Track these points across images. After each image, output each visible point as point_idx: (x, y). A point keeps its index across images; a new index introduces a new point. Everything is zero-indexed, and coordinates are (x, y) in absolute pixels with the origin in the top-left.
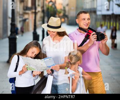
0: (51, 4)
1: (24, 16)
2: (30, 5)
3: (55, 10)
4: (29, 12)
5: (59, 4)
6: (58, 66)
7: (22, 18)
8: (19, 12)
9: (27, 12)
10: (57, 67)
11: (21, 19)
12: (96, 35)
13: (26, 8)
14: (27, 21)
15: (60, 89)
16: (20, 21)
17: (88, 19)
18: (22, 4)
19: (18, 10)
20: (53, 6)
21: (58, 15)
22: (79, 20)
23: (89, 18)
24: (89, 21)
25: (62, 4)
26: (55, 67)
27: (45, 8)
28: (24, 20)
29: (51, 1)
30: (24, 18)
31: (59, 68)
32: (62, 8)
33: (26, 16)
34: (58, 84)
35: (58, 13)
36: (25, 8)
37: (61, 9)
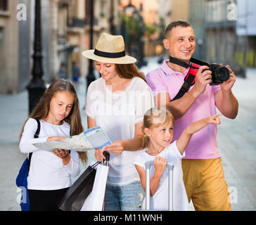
0: (129, 12)
1: (68, 40)
2: (81, 14)
3: (141, 25)
4: (81, 30)
5: (151, 12)
6: (119, 144)
7: (64, 44)
8: (58, 31)
9: (76, 29)
10: (116, 147)
11: (61, 47)
12: (210, 72)
13: (73, 22)
14: (76, 50)
15: (126, 195)
16: (59, 52)
17: (191, 39)
18: (64, 13)
19: (55, 26)
20: (136, 16)
21: (149, 36)
22: (170, 40)
23: (193, 35)
24: (193, 43)
25: (156, 12)
26: (113, 147)
27: (117, 22)
28: (70, 50)
29: (130, 5)
30: (68, 45)
31: (122, 148)
32: (158, 21)
33: (73, 41)
34: (121, 184)
35: (147, 33)
36: (71, 22)
37: (155, 24)
